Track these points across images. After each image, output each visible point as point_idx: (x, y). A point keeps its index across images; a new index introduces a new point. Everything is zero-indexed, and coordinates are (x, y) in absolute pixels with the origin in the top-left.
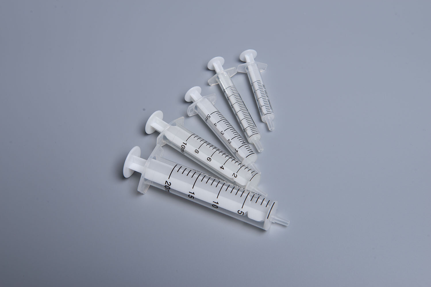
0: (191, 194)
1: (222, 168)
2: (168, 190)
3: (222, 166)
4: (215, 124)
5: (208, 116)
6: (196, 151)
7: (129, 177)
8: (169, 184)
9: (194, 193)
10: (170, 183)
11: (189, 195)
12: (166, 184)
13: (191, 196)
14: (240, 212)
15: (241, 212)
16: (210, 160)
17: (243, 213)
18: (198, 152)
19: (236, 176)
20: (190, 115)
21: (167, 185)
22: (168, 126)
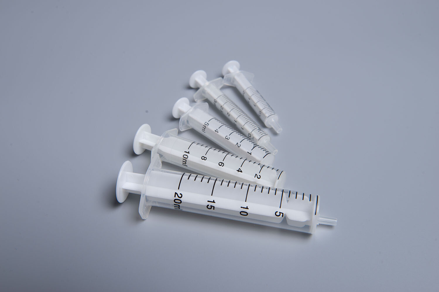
0: (210, 204)
1: (240, 171)
2: (179, 205)
3: (239, 169)
4: (217, 131)
5: (206, 124)
6: (203, 158)
7: (124, 201)
8: (180, 196)
9: (215, 201)
10: (180, 194)
11: (208, 205)
12: (175, 197)
13: (211, 206)
14: (278, 214)
15: (280, 213)
16: (223, 165)
17: (283, 214)
18: (205, 159)
19: (259, 177)
20: (182, 130)
21: (177, 197)
22: (161, 138)
